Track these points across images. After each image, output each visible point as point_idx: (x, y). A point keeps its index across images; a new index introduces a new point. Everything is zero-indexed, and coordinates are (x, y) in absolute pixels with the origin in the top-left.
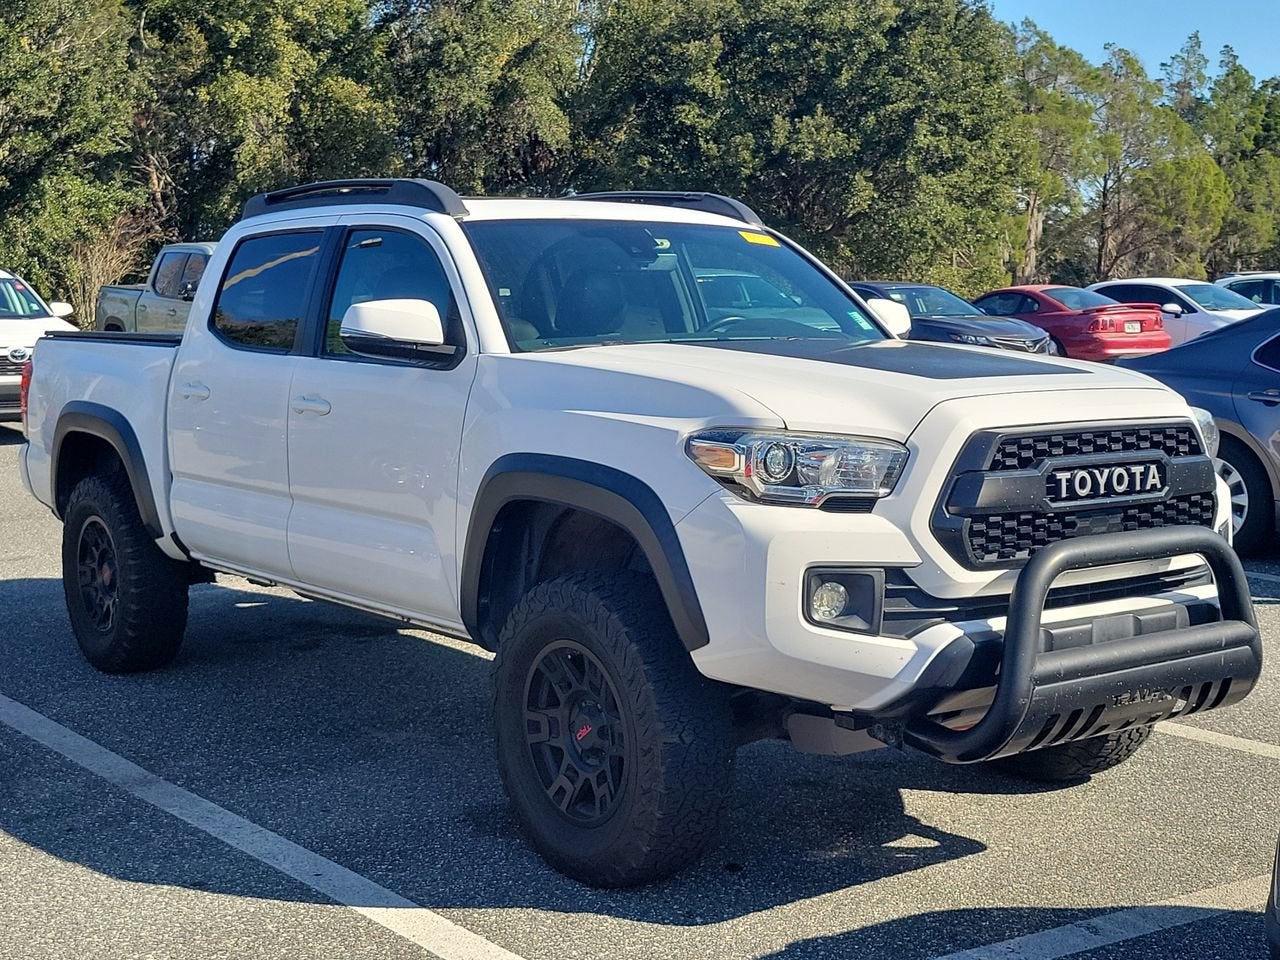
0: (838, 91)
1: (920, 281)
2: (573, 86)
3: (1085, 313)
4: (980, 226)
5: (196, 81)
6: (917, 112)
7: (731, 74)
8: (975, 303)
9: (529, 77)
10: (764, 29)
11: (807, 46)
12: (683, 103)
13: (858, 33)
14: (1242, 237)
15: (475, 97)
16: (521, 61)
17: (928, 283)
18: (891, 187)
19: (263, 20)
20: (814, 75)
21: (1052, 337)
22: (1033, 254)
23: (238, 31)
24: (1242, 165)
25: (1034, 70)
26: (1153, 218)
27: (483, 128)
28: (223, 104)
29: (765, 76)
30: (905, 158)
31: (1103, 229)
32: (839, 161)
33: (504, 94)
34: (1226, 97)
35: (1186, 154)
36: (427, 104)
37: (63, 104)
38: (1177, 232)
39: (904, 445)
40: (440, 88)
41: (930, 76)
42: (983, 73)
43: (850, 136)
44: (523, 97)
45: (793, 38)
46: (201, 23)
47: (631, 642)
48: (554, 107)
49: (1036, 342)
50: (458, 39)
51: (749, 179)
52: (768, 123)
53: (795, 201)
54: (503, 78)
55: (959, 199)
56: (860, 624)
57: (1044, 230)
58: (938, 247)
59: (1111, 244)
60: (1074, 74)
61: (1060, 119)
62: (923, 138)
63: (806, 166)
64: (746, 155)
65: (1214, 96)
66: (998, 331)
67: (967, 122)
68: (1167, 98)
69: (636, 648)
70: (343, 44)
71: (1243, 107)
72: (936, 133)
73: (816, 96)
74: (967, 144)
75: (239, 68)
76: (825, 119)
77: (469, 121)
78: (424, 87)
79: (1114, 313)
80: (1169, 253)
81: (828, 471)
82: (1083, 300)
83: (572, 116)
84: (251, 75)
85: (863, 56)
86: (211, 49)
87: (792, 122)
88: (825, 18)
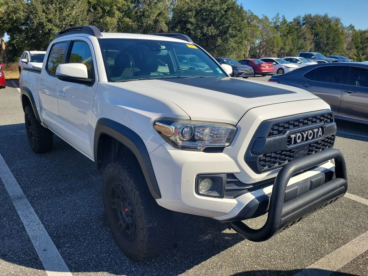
0: (215, 22)
1: (228, 58)
2: (169, 20)
3: (259, 64)
4: (240, 48)
5: (100, 18)
6: (229, 26)
7: (197, 19)
8: (239, 62)
9: (161, 19)
10: (203, 10)
11: (210, 13)
12: (188, 24)
13: (219, 11)
14: (284, 50)
15: (151, 22)
16: (159, 15)
17: (230, 58)
18: (224, 40)
19: (112, 6)
20: (211, 19)
21: (253, 69)
22: (248, 53)
23: (107, 8)
24: (284, 37)
25: (250, 19)
26: (269, 47)
27: (152, 28)
28: (105, 22)
29: (203, 19)
30: (227, 35)
31: (260, 49)
32: (215, 35)
33: (156, 21)
34: (282, 25)
35: (275, 36)
36: (142, 23)
37: (75, 22)
38: (273, 49)
39: (236, 126)
40: (144, 20)
41: (232, 19)
42: (241, 19)
43: (217, 30)
44: (159, 22)
45: (208, 12)
46: (101, 7)
47: (136, 191)
48: (165, 24)
49: (250, 70)
50: (147, 11)
51: (199, 38)
52: (203, 28)
53: (207, 43)
54: (156, 19)
55: (236, 43)
56: (216, 194)
57: (250, 49)
58: (232, 51)
59: (261, 51)
60: (257, 20)
61: (254, 28)
62: (230, 31)
63: (210, 36)
64: (199, 34)
65: (280, 25)
66: (243, 67)
67: (238, 28)
68: (272, 25)
69: (138, 193)
70: (127, 11)
71: (285, 27)
72: (232, 30)
73: (211, 23)
74: (238, 32)
75: (108, 16)
76: (213, 27)
77: (150, 26)
78: (141, 20)
79: (264, 64)
80: (271, 53)
81: (206, 135)
82: (258, 62)
83: (168, 26)
84: (110, 17)
85: (220, 15)
86: (103, 12)
87: (207, 28)
88: (213, 8)
